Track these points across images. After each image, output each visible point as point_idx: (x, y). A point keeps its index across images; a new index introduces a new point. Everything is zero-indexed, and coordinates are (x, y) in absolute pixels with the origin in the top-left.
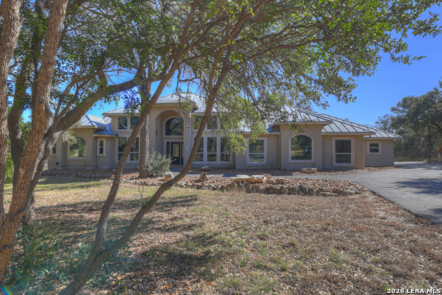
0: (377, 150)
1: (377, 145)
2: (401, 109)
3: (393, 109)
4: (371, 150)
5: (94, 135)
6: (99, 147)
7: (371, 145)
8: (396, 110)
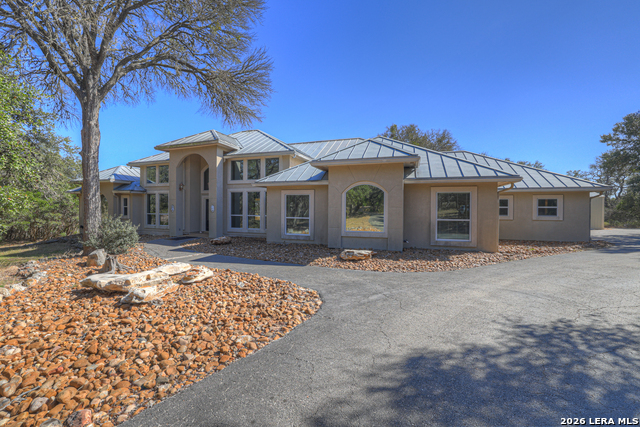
0: (553, 212)
1: (553, 202)
2: (622, 137)
3: (606, 139)
4: (541, 212)
5: (114, 192)
6: (123, 207)
7: (541, 202)
8: (610, 139)
